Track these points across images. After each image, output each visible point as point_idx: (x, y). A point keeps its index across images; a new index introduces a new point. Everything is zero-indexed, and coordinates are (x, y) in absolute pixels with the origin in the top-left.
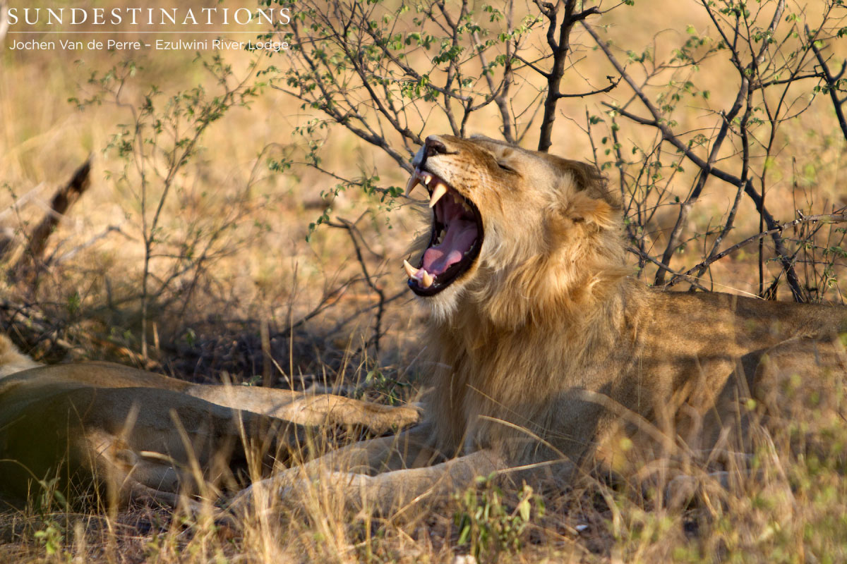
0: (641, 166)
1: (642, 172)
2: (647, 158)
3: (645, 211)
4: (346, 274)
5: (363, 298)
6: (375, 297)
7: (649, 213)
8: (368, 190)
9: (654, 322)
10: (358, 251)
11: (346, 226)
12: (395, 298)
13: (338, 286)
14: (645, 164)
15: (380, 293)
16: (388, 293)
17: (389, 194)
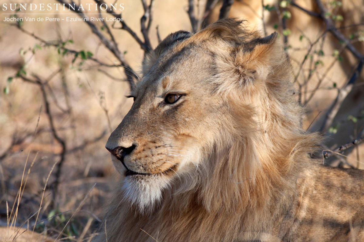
0: (305, 52)
1: (306, 58)
2: (312, 45)
3: (305, 92)
4: (32, 127)
5: (48, 148)
6: (57, 149)
7: (308, 95)
8: (62, 51)
9: (315, 192)
10: (47, 105)
11: (38, 81)
12: (75, 149)
13: (24, 136)
14: (309, 51)
15: (63, 143)
16: (70, 145)
17: (80, 56)
